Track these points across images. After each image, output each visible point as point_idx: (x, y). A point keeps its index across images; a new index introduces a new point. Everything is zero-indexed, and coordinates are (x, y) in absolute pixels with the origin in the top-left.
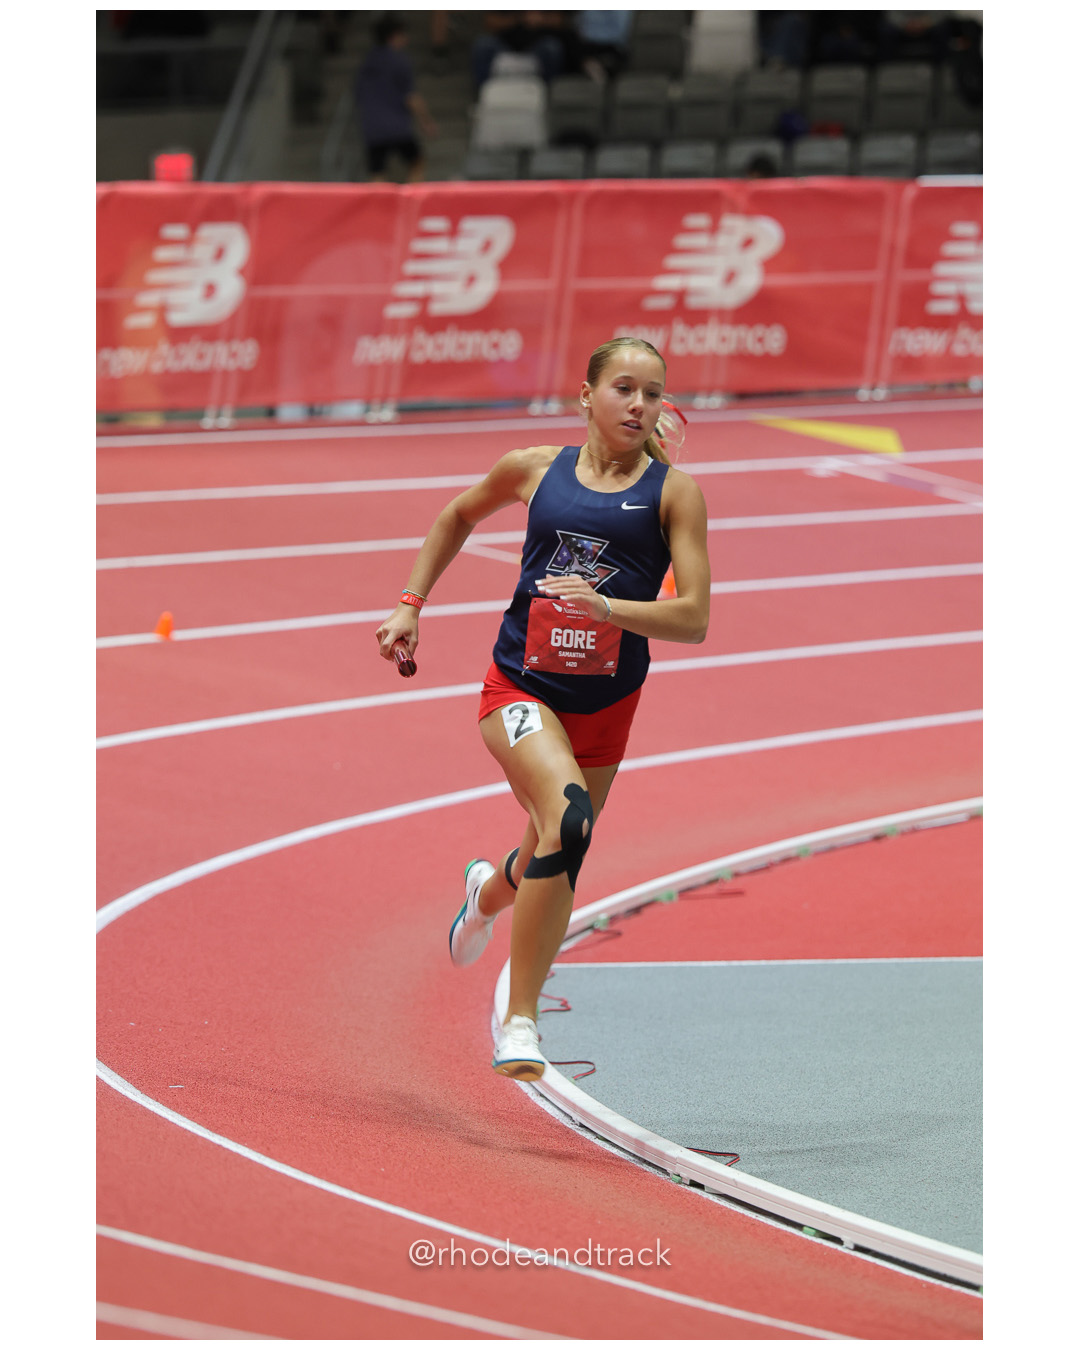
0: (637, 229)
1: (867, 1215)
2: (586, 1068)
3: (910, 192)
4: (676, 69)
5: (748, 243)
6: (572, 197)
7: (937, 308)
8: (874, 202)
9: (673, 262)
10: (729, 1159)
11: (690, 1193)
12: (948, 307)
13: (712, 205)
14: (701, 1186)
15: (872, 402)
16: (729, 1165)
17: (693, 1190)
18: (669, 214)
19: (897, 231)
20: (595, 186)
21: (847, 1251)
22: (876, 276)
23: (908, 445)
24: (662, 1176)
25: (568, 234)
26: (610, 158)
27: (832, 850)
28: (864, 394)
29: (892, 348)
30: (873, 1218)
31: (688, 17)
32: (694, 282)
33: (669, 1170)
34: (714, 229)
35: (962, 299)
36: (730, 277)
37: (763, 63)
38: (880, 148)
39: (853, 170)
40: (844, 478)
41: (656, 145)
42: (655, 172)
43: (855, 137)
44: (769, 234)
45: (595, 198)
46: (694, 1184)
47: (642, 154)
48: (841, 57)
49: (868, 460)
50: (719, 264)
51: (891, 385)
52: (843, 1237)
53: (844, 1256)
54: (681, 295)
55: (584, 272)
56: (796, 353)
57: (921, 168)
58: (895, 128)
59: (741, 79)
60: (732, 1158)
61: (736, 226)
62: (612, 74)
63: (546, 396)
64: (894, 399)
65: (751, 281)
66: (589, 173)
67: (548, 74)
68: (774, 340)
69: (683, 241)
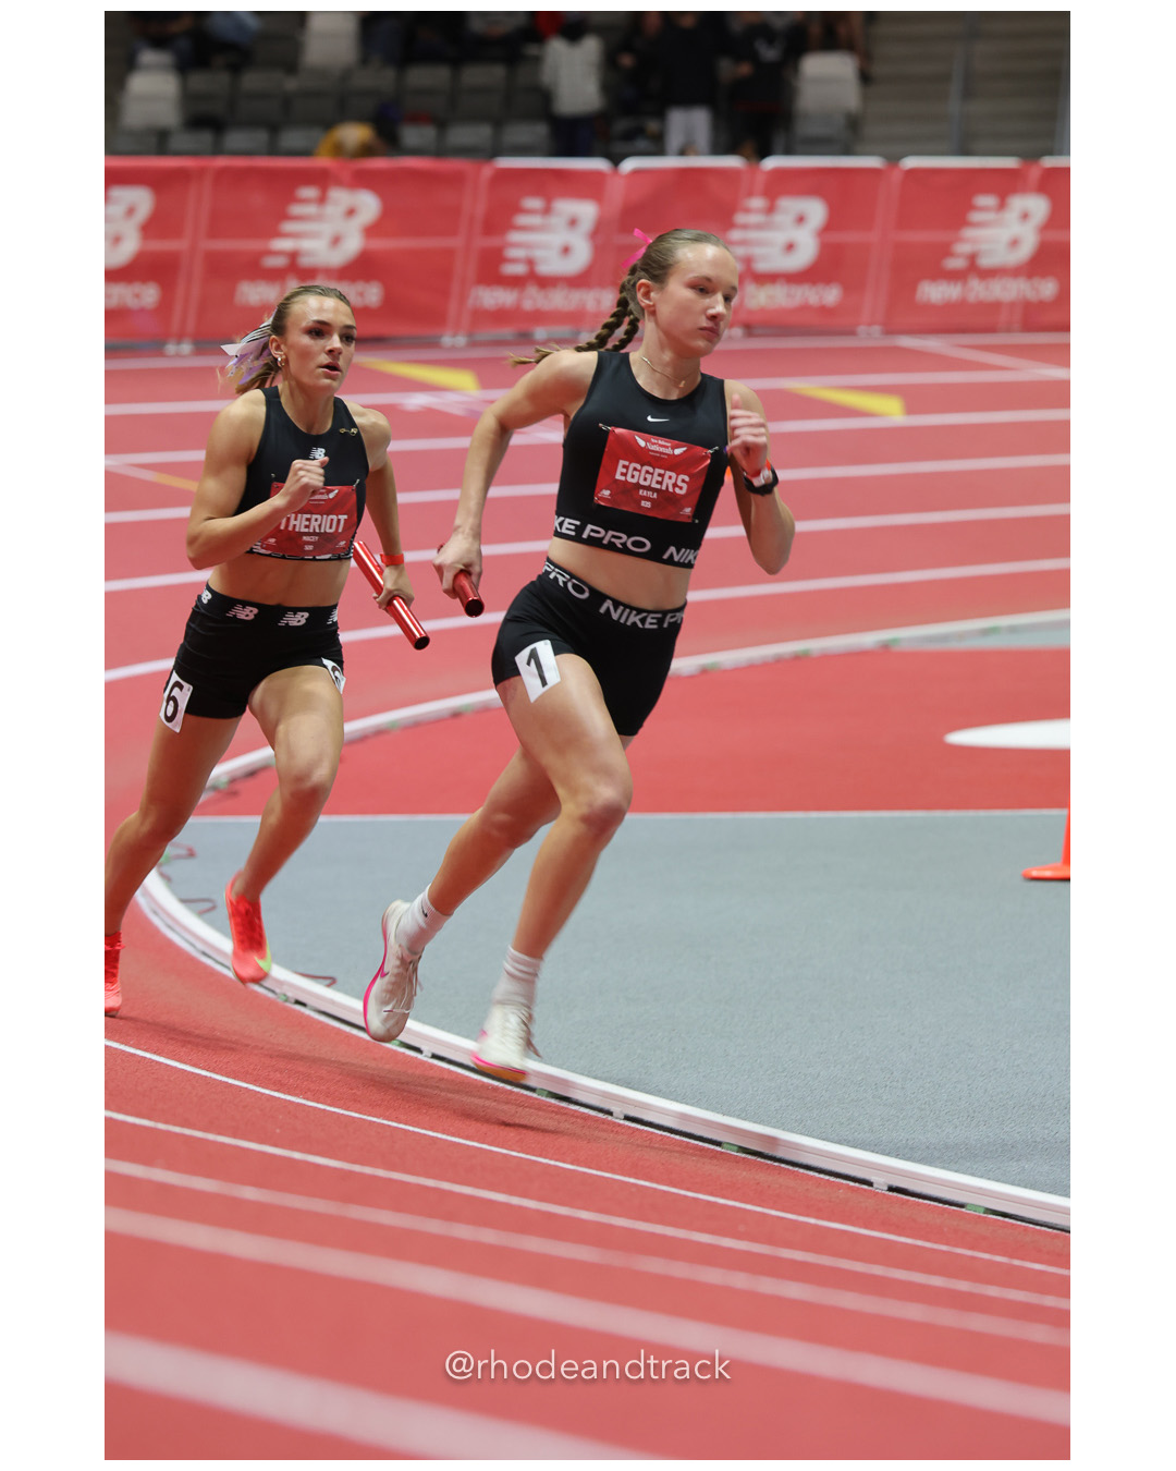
0: (257, 199)
1: (443, 1029)
2: (207, 905)
3: (487, 172)
4: (291, 65)
5: (351, 212)
6: (202, 172)
7: (511, 269)
8: (457, 180)
9: (288, 227)
10: (328, 982)
11: (294, 1011)
12: (518, 269)
13: (322, 180)
14: (304, 1005)
15: (453, 348)
16: (329, 986)
17: (298, 1007)
18: (284, 188)
19: (476, 204)
20: (221, 162)
21: (425, 1059)
22: (455, 242)
23: (485, 383)
24: (270, 995)
25: (199, 203)
26: (235, 139)
27: (416, 726)
28: (447, 340)
29: (470, 302)
30: (449, 1031)
31: (301, 18)
32: (306, 245)
33: (278, 990)
34: (322, 200)
35: (530, 262)
36: (336, 241)
37: (364, 60)
38: (462, 135)
39: (440, 151)
40: (429, 412)
41: (274, 128)
42: (273, 150)
43: (442, 124)
44: (369, 205)
45: (221, 173)
46: (298, 1002)
47: (260, 137)
48: (430, 57)
49: (450, 397)
50: (327, 229)
51: (470, 334)
52: (423, 1048)
53: (423, 1063)
54: (293, 256)
55: (214, 233)
56: (392, 306)
57: (497, 151)
58: (474, 118)
59: (346, 74)
60: (331, 982)
61: (340, 197)
62: (236, 69)
63: (180, 338)
64: (473, 344)
65: (353, 244)
66: (217, 150)
67: (183, 67)
68: (372, 294)
69: (296, 209)
